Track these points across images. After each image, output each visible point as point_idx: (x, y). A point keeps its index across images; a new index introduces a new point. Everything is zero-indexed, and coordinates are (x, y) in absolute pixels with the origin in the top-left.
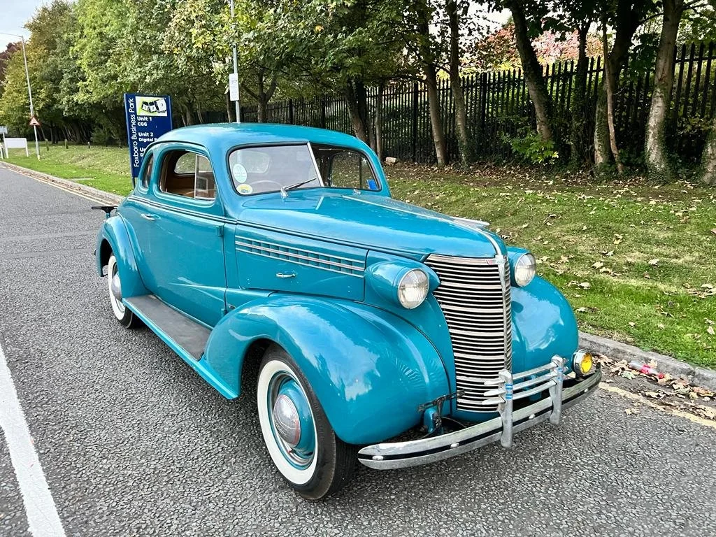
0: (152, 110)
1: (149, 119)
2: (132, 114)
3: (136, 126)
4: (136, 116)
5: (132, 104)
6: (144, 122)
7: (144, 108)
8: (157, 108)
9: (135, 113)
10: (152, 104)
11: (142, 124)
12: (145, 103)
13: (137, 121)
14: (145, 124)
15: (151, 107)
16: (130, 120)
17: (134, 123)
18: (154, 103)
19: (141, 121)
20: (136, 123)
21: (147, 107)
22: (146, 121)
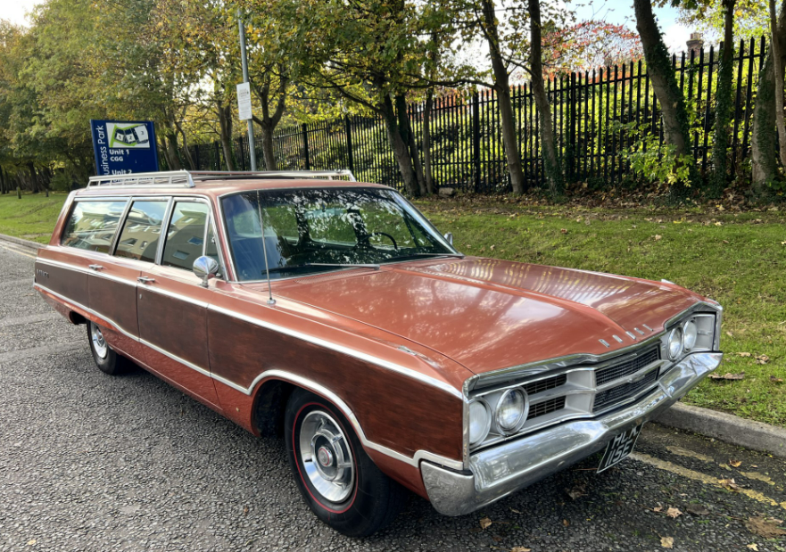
0: (129, 141)
1: (125, 152)
2: (102, 145)
3: (109, 161)
4: (108, 149)
5: (100, 133)
6: (119, 156)
7: (118, 138)
8: (136, 137)
9: (107, 145)
10: (128, 132)
11: (117, 159)
12: (119, 131)
13: (109, 156)
14: (121, 159)
15: (128, 136)
16: (99, 154)
17: (104, 158)
18: (131, 131)
19: (114, 155)
20: (109, 158)
21: (122, 136)
22: (121, 155)
